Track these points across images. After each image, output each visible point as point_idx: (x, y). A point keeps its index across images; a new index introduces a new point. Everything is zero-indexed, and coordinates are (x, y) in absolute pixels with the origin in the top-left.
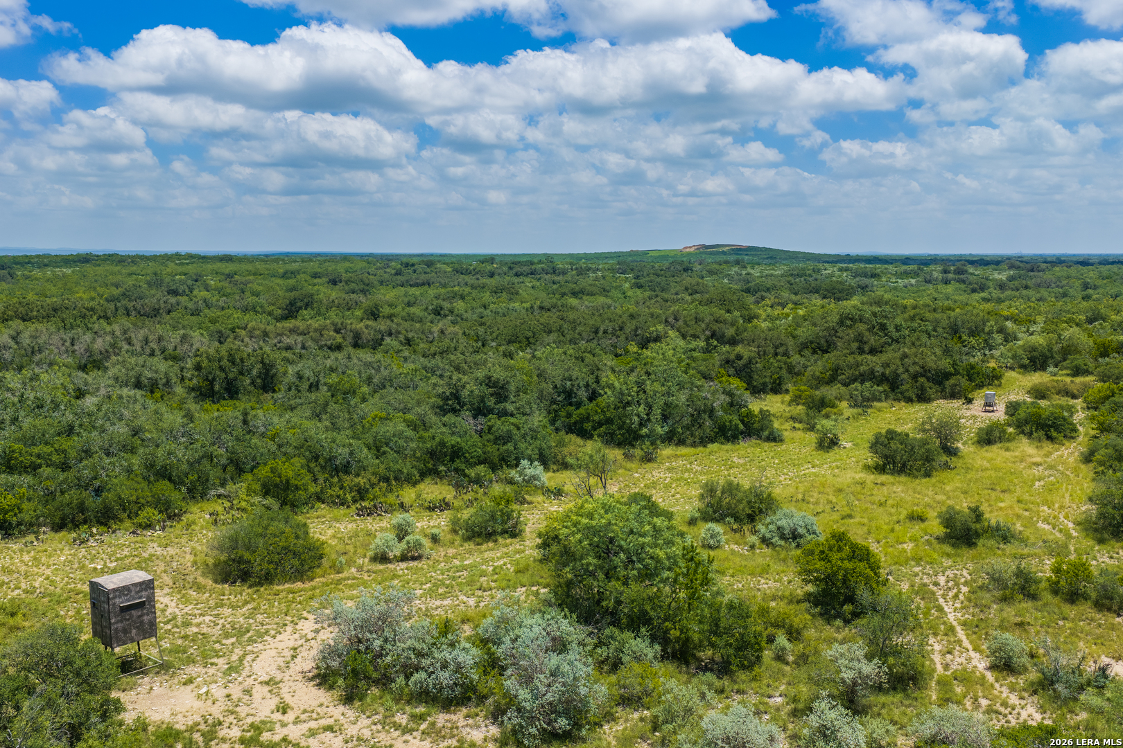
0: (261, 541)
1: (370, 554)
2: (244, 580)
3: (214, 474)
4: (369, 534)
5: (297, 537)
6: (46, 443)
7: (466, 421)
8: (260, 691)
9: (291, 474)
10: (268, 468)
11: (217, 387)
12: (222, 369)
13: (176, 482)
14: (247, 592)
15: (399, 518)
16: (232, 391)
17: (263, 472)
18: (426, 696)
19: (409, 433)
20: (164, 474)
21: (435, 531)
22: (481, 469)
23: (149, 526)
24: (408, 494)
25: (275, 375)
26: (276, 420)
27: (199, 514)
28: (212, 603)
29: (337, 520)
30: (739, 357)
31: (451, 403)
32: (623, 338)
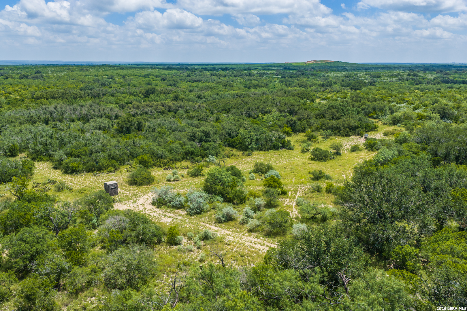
0: (139, 176)
1: (166, 179)
2: (136, 185)
3: (126, 158)
4: (167, 175)
5: (148, 175)
6: (80, 149)
7: (196, 144)
8: (140, 206)
9: (147, 159)
10: (141, 157)
11: (124, 130)
12: (126, 124)
13: (117, 161)
14: (136, 187)
15: (174, 170)
16: (128, 131)
17: (139, 158)
18: (174, 207)
19: (179, 147)
20: (113, 158)
21: (183, 174)
22: (199, 158)
23: (111, 172)
24: (178, 164)
25: (142, 125)
26: (142, 142)
27: (123, 169)
28: (128, 189)
29: (159, 171)
30: (292, 120)
31: (193, 138)
32: (258, 111)
